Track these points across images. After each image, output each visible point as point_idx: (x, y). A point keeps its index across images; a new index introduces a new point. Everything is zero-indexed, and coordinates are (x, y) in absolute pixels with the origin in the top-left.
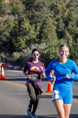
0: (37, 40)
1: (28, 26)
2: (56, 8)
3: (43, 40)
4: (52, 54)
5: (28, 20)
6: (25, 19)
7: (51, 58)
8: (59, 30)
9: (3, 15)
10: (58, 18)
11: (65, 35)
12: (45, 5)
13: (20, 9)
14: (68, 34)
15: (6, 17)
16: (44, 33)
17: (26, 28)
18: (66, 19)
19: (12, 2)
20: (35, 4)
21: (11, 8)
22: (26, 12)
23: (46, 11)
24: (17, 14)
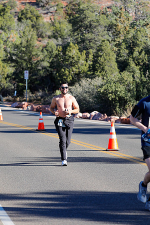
0: (89, 73)
1: (76, 54)
2: (115, 29)
3: (98, 73)
4: (112, 93)
5: (76, 45)
6: (71, 44)
7: (110, 99)
8: (121, 59)
9: (40, 39)
10: (119, 42)
11: (129, 65)
12: (99, 24)
13: (65, 30)
14: (133, 65)
15: (45, 42)
16: (99, 63)
17: (74, 56)
18: (131, 43)
19: (53, 21)
20: (86, 22)
21: (52, 28)
22: (73, 33)
23: (101, 33)
24: (60, 37)
